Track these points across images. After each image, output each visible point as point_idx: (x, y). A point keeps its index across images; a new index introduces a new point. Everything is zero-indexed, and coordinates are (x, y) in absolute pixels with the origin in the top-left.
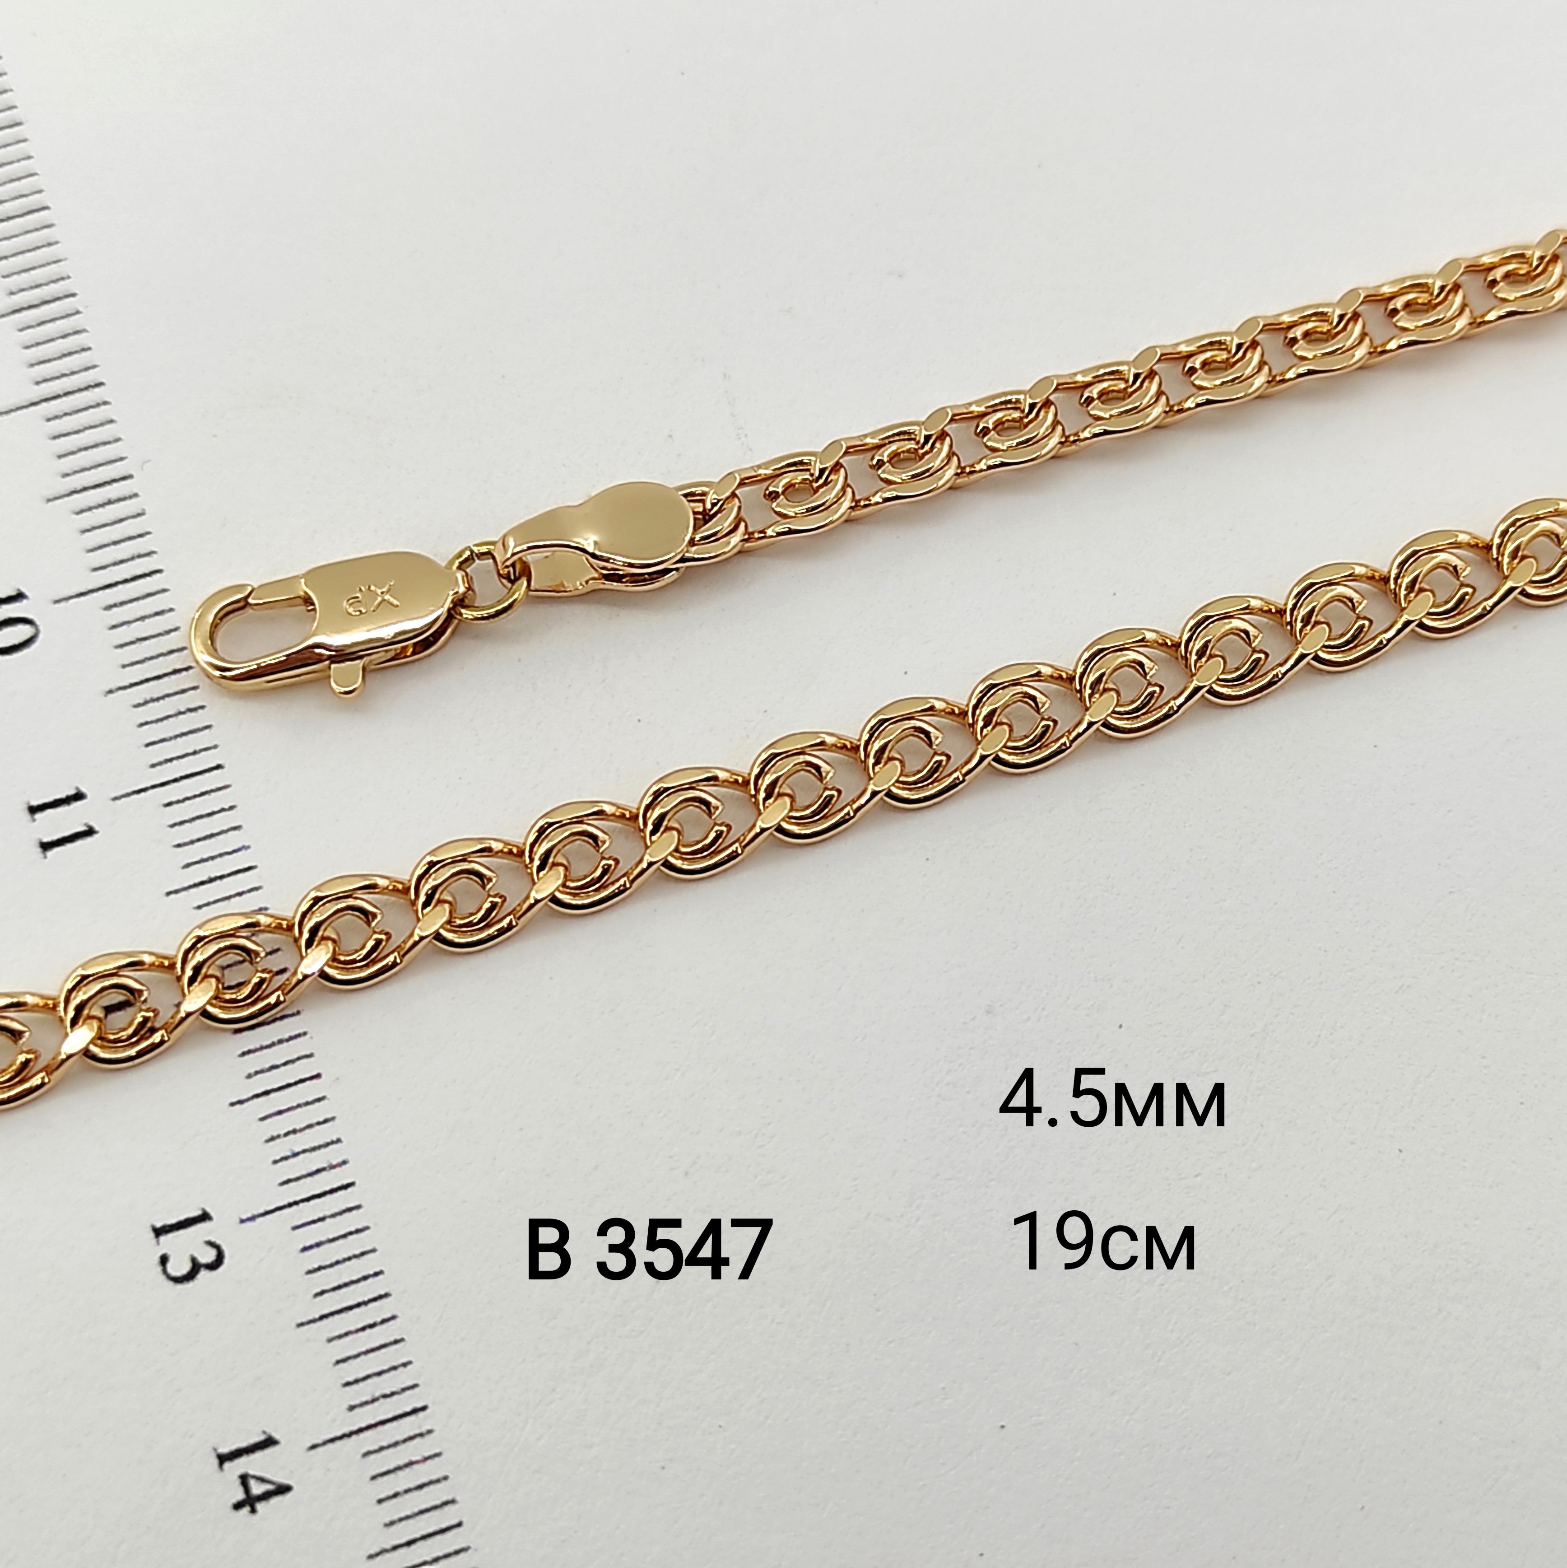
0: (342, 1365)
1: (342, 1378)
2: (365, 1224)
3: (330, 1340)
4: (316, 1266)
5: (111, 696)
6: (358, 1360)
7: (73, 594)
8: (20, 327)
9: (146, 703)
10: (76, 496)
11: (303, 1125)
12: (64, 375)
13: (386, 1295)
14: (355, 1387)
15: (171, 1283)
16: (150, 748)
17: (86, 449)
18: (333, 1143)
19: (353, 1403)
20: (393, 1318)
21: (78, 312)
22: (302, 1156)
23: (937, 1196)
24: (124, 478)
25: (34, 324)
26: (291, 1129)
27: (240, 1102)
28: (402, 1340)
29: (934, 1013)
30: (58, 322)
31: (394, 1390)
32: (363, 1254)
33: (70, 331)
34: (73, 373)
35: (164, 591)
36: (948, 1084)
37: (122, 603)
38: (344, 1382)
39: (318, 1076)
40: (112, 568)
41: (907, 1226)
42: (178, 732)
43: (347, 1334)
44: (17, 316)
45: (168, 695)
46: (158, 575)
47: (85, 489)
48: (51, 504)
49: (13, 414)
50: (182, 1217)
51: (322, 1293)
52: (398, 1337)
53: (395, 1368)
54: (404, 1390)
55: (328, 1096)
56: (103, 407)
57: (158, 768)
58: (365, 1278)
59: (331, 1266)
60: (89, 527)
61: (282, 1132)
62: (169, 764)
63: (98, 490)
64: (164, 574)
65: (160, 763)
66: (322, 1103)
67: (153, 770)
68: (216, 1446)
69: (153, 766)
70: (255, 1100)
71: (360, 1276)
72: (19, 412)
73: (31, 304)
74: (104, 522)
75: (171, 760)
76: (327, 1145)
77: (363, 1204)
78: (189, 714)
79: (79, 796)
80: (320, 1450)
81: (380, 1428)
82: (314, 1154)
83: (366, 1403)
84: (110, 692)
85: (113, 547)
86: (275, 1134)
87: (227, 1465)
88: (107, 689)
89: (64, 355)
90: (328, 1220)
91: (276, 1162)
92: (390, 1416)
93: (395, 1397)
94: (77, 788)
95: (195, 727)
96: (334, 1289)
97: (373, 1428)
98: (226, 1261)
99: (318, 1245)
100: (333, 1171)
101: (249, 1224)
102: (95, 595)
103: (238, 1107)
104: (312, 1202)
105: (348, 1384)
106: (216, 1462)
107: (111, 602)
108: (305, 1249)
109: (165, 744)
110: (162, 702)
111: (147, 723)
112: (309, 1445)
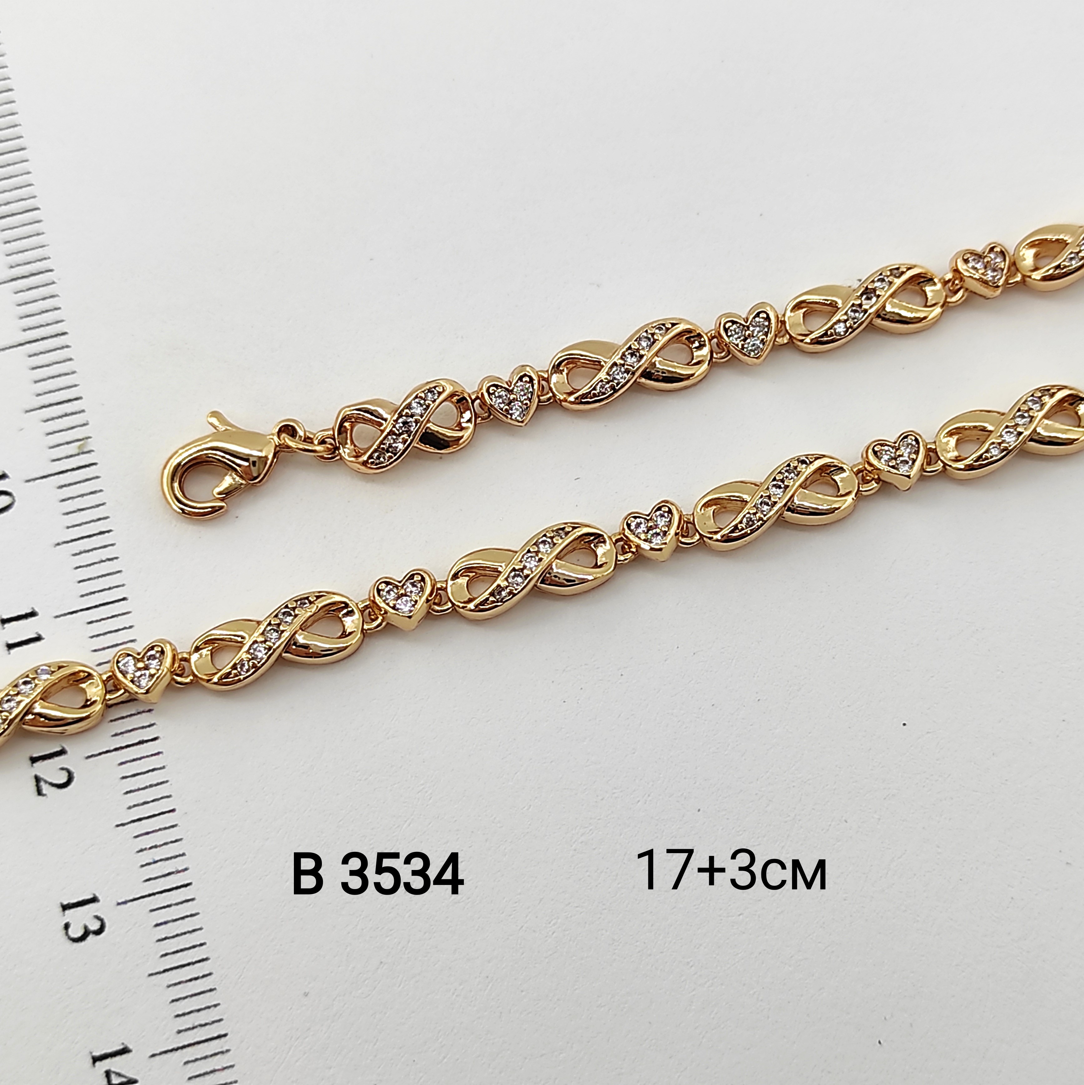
0: (175, 1003)
1: (175, 1011)
2: (197, 911)
3: (169, 986)
4: (163, 937)
5: (58, 547)
6: (186, 1000)
7: (37, 476)
8: (16, 291)
9: (81, 553)
10: (44, 409)
11: (162, 843)
12: (42, 326)
13: (207, 959)
14: (182, 1018)
15: (71, 942)
16: (81, 584)
17: (53, 377)
18: (180, 855)
19: (181, 1028)
20: (210, 974)
21: (53, 283)
22: (159, 863)
23: (567, 918)
24: (76, 399)
25: (24, 289)
26: (154, 844)
27: (123, 825)
28: (215, 989)
29: (576, 794)
30: (41, 289)
31: (207, 1021)
32: (194, 931)
33: (47, 296)
34: (48, 325)
35: (97, 477)
36: (582, 842)
37: (70, 485)
38: (176, 1014)
39: (173, 811)
40: (64, 460)
41: (546, 937)
42: (100, 574)
43: (180, 983)
44: (14, 283)
45: (95, 549)
46: (94, 466)
47: (51, 405)
48: (28, 414)
49: (7, 351)
50: (80, 899)
51: (166, 955)
52: (213, 987)
53: (209, 1007)
54: (214, 1022)
55: (179, 824)
56: (66, 349)
57: (86, 597)
58: (194, 947)
59: (173, 937)
60: (51, 431)
61: (148, 847)
62: (93, 595)
63: (59, 406)
64: (98, 466)
65: (87, 595)
66: (175, 828)
67: (82, 598)
68: (92, 1051)
69: (82, 596)
70: (132, 824)
71: (191, 945)
72: (11, 350)
73: (24, 275)
74: (61, 428)
75: (94, 593)
76: (176, 857)
77: (196, 898)
78: (108, 562)
79: (33, 614)
80: (157, 1058)
81: (197, 1047)
82: (168, 862)
83: (189, 1029)
84: (58, 544)
85: (66, 446)
86: (144, 847)
87: (98, 1064)
88: (56, 542)
89: (43, 312)
90: (173, 907)
91: (142, 866)
92: (203, 1038)
93: (207, 1027)
94: (33, 608)
95: (111, 571)
96: (174, 953)
97: (192, 1046)
98: (107, 929)
99: (166, 923)
100: (179, 874)
101: (123, 906)
102: (52, 478)
103: (121, 828)
104: (164, 894)
105: (178, 1016)
106: (91, 1061)
107: (63, 483)
108: (157, 925)
109: (91, 581)
110: (91, 553)
111: (80, 567)
112: (151, 1054)
